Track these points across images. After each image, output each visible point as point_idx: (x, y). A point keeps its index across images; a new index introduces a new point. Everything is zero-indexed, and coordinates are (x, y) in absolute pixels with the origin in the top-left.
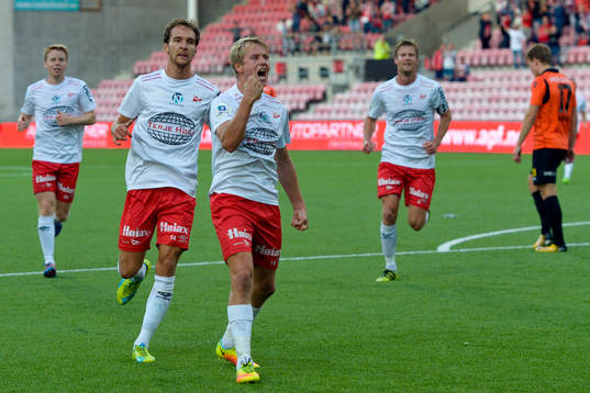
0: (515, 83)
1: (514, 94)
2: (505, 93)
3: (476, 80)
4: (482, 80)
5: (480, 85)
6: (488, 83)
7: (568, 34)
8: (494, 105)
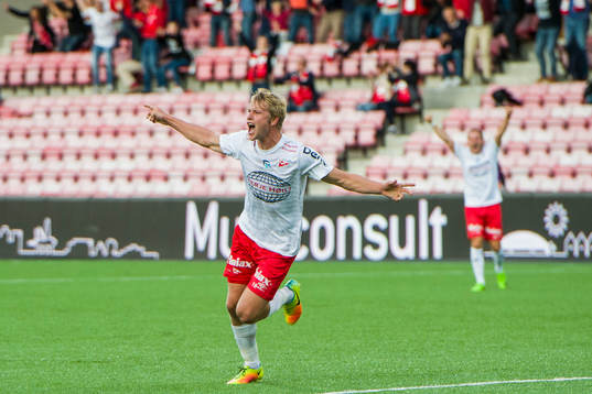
0: (92, 120)
1: (91, 142)
2: (73, 141)
3: (16, 114)
4: (30, 115)
5: (24, 123)
6: (40, 120)
7: (197, 24)
8: (53, 165)
